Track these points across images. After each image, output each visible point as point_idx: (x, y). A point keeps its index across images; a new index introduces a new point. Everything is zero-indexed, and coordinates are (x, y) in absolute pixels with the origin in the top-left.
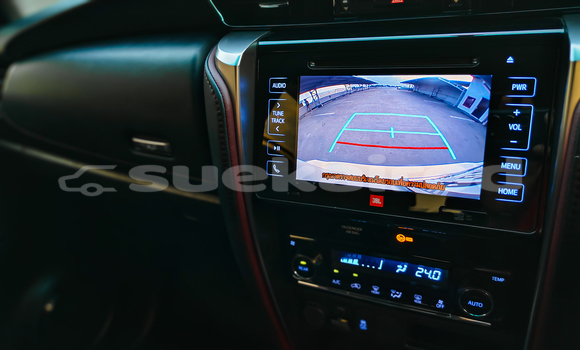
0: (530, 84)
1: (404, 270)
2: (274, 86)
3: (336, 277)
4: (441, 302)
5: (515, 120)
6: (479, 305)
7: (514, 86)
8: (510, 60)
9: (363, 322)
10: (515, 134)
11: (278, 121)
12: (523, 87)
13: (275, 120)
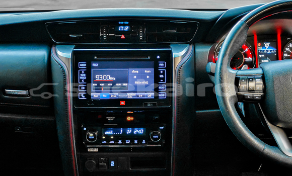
0: (164, 63)
1: (130, 132)
2: (81, 65)
3: (104, 140)
4: (144, 141)
5: (161, 74)
6: (157, 137)
7: (160, 64)
8: (158, 57)
9: (113, 162)
10: (162, 78)
11: (83, 78)
12: (163, 65)
13: (81, 78)
